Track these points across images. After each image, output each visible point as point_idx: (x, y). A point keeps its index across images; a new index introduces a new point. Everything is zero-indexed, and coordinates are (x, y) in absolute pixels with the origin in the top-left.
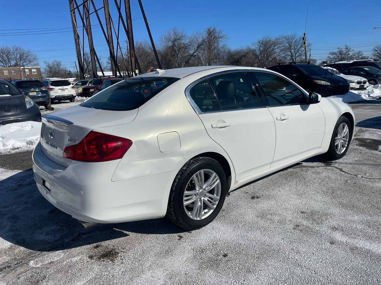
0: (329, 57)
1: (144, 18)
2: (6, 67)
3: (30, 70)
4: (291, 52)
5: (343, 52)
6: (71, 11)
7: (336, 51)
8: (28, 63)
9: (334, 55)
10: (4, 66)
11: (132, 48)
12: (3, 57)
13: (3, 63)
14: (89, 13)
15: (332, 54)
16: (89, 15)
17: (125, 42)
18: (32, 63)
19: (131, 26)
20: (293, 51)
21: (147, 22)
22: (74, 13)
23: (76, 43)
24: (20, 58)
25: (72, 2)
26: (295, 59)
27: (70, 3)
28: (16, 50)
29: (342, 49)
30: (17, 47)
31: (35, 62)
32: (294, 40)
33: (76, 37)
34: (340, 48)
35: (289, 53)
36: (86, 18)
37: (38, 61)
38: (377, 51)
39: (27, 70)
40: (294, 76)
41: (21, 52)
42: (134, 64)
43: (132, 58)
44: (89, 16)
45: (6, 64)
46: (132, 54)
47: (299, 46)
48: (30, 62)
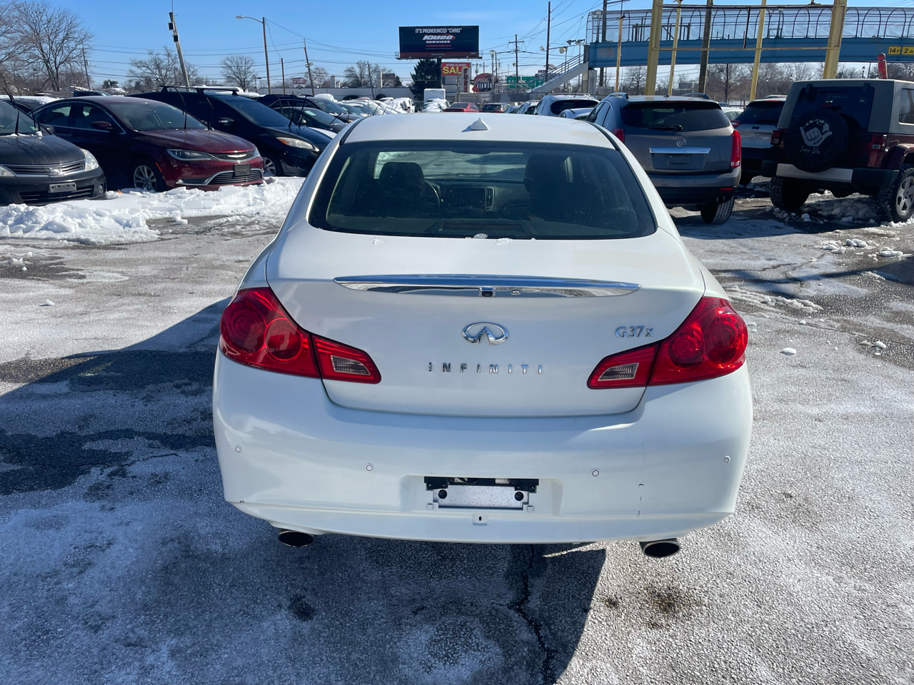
0: (131, 71)
4: (42, 50)
5: (163, 62)
7: (146, 58)
9: (144, 69)
15: (139, 64)
20: (45, 46)
26: (57, 69)
29: (158, 55)
32: (44, 18)
34: (155, 53)
35: (37, 52)
38: (230, 67)
40: (224, 123)
47: (61, 36)
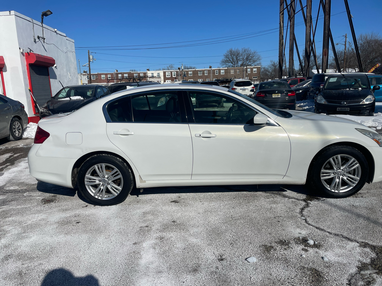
1: (347, 12)
2: (235, 67)
3: (252, 69)
6: (280, 13)
8: (252, 63)
10: (233, 67)
11: (326, 46)
12: (233, 58)
13: (233, 64)
14: (294, 13)
16: (295, 14)
17: (344, 37)
18: (256, 63)
19: (328, 22)
21: (350, 16)
22: (283, 14)
23: (280, 43)
24: (247, 59)
25: (283, 4)
27: (281, 5)
28: (245, 51)
30: (245, 49)
31: (258, 62)
33: (281, 38)
36: (291, 18)
37: (261, 60)
39: (249, 70)
41: (248, 54)
42: (326, 63)
43: (324, 56)
44: (294, 16)
45: (234, 65)
46: (325, 52)
48: (254, 62)
